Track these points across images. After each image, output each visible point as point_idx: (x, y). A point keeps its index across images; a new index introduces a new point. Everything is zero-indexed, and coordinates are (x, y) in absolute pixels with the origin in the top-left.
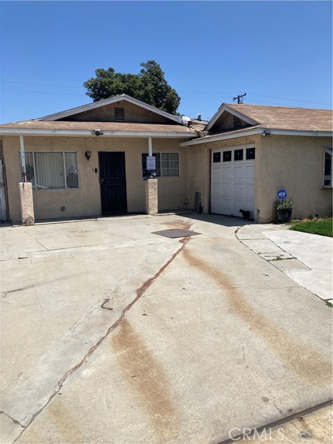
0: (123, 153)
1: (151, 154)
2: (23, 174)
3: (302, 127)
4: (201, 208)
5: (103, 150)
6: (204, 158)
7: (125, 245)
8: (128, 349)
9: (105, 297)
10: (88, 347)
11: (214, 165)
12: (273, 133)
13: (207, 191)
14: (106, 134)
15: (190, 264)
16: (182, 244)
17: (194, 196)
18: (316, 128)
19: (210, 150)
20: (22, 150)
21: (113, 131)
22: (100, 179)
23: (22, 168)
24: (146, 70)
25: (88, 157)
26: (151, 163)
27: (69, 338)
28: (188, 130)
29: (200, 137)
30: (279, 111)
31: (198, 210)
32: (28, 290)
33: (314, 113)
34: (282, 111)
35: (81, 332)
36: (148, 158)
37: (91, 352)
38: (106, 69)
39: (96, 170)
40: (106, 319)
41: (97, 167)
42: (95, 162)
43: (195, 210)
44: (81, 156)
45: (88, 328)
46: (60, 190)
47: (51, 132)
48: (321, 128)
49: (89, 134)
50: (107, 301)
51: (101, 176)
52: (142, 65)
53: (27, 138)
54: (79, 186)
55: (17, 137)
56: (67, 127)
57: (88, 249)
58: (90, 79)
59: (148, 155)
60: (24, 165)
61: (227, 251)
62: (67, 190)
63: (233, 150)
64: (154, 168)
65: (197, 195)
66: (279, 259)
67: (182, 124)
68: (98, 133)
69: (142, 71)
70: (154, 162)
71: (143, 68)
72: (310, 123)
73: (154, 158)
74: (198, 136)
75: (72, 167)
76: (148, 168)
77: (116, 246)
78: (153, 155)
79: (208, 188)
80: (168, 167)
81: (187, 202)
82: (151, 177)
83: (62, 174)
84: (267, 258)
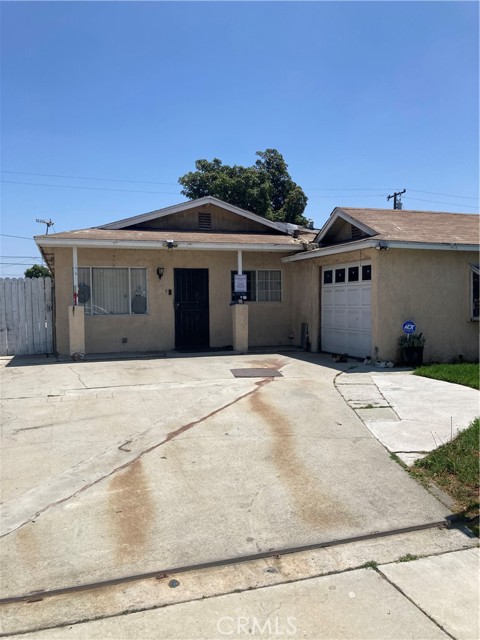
0: (207, 270)
1: (240, 272)
2: (75, 295)
3: (439, 239)
4: (309, 345)
5: (181, 266)
6: (313, 278)
7: (183, 386)
8: (126, 488)
9: (128, 439)
10: (83, 485)
11: (325, 286)
12: (392, 246)
13: (316, 321)
14: (181, 246)
15: (253, 409)
16: (257, 386)
17: (300, 328)
18: (459, 240)
19: (320, 268)
20: (75, 265)
21: (190, 243)
22: (175, 303)
23: (74, 287)
24: (263, 161)
25: (160, 276)
26: (241, 284)
27: (68, 476)
28: (292, 241)
29: (306, 250)
30: (414, 216)
31: (305, 346)
32: (44, 429)
33: (465, 219)
34: (418, 216)
35: (84, 471)
36: (236, 276)
37: (83, 489)
38: (210, 160)
39: (170, 291)
40: (118, 459)
41: (172, 287)
42: (169, 282)
43: (300, 347)
44: (151, 273)
45: (93, 467)
46: (122, 316)
47: (112, 244)
48: (467, 239)
49: (159, 246)
50: (128, 442)
51: (177, 300)
52: (258, 153)
53: (82, 251)
54: (148, 311)
55: (69, 250)
56: (133, 237)
57: (136, 388)
58: (187, 173)
59: (236, 273)
60: (76, 283)
61: (309, 396)
62: (132, 316)
63: (346, 267)
64: (245, 289)
65: (304, 326)
66: (370, 407)
67: (286, 234)
68: (170, 245)
69: (258, 162)
70: (245, 282)
71: (259, 158)
72: (454, 233)
73: (245, 276)
74: (305, 249)
75: (139, 287)
76: (237, 289)
77: (173, 386)
78: (244, 273)
79: (317, 317)
80: (266, 288)
81: (291, 336)
82: (240, 301)
83: (126, 296)
84: (354, 406)
